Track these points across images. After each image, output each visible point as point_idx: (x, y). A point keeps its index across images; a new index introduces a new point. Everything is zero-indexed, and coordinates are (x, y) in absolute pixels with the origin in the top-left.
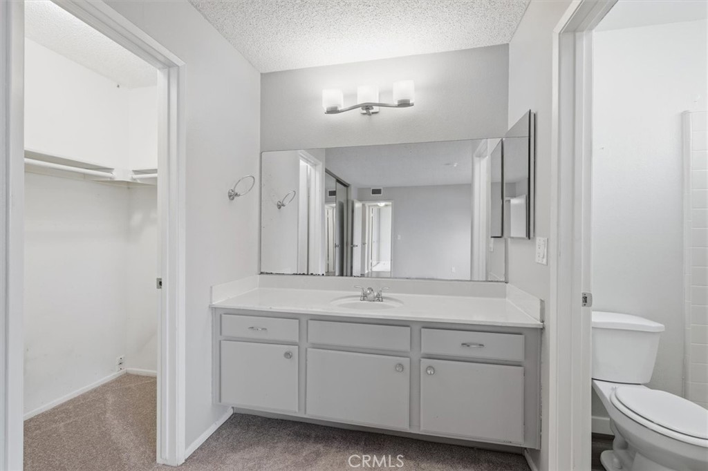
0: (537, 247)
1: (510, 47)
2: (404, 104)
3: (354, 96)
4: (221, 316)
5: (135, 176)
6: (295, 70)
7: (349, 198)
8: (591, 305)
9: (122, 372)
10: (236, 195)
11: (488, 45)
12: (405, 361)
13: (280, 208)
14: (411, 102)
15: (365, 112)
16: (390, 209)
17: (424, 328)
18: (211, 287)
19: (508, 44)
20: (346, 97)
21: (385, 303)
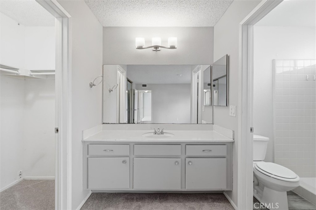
0: (230, 109)
1: (214, 28)
2: (173, 47)
3: (151, 42)
4: (88, 145)
5: (32, 74)
6: (121, 27)
7: (132, 88)
8: (253, 132)
9: (21, 179)
10: (94, 85)
11: (206, 26)
12: (179, 160)
13: (110, 92)
14: (176, 47)
15: (155, 49)
16: (150, 94)
17: (187, 145)
18: (83, 131)
19: (213, 27)
20: (146, 42)
21: (165, 135)
